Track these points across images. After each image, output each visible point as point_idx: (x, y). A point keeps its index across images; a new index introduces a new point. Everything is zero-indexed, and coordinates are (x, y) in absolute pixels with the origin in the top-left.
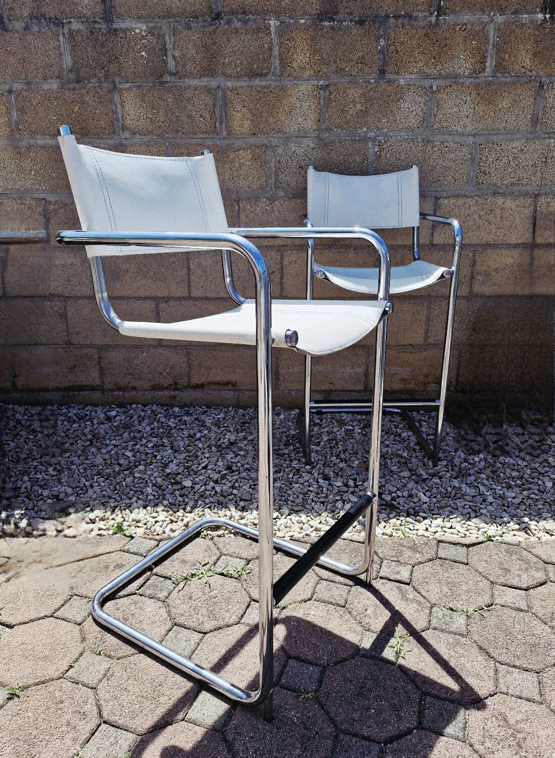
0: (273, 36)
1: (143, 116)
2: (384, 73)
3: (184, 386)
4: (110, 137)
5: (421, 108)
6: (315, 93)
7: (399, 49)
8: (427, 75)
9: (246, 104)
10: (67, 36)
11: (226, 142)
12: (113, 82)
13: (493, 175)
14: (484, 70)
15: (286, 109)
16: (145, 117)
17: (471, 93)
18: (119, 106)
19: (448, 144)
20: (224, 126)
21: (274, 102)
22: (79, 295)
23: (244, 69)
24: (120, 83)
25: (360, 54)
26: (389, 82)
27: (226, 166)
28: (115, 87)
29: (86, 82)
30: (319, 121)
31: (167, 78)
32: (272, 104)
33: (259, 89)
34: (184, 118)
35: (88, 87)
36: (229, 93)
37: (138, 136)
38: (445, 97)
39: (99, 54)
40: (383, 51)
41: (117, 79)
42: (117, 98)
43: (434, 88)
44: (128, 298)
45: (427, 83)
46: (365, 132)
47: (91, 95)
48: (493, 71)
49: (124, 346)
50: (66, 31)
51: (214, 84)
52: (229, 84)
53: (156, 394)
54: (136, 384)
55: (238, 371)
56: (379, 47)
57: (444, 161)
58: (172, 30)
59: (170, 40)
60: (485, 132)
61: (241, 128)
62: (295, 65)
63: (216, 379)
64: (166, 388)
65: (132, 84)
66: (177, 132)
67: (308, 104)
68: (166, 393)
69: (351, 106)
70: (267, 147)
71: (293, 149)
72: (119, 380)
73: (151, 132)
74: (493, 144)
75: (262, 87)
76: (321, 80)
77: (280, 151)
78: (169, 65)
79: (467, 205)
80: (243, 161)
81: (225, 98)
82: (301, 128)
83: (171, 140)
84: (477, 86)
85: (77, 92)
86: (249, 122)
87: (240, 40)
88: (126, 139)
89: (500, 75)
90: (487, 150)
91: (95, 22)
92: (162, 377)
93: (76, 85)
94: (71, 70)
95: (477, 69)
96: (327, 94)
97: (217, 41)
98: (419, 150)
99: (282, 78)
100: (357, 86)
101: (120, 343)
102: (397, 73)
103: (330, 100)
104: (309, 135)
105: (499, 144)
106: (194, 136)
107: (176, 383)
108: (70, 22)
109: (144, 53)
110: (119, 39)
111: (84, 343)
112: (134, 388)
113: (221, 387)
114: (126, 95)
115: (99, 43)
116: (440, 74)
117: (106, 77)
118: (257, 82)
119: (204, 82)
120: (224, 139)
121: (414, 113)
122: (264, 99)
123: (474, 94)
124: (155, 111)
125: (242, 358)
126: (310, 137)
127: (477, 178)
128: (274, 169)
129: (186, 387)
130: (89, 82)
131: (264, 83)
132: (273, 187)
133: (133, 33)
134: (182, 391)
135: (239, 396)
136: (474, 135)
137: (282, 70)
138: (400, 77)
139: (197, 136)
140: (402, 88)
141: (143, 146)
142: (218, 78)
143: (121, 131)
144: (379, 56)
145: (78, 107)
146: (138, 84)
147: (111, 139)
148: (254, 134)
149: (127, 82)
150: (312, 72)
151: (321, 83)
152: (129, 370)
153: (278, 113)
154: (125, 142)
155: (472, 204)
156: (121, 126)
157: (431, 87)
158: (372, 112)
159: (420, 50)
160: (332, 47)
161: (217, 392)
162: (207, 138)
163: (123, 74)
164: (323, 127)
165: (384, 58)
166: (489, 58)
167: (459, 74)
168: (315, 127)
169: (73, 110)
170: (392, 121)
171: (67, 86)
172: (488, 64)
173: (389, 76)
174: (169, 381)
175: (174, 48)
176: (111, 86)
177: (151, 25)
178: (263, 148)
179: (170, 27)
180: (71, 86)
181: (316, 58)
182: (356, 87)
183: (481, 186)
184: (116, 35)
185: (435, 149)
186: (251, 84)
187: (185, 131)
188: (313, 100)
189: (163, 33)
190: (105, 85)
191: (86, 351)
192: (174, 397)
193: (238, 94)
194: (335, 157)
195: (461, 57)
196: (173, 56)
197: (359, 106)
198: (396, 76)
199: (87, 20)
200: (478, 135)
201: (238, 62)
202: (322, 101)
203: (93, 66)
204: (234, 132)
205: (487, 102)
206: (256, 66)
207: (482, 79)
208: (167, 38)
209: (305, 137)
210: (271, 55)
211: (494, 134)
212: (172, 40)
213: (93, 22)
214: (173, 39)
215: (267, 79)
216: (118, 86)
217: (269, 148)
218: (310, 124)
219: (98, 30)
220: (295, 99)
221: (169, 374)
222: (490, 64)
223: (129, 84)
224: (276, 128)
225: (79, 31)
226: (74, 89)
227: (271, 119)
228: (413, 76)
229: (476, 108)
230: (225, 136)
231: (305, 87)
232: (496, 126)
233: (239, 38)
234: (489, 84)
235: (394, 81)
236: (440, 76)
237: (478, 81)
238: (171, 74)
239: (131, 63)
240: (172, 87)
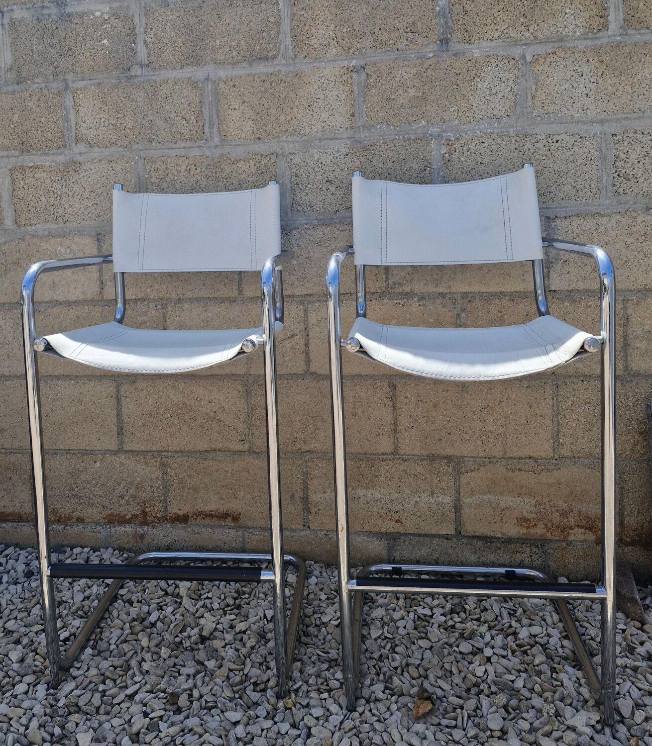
0: (281, 6)
1: (104, 122)
2: (447, 43)
3: (155, 517)
4: (59, 151)
5: (509, 89)
6: (344, 78)
7: (467, 8)
8: (516, 41)
9: (245, 98)
10: (7, 27)
11: (219, 151)
12: (65, 80)
13: (641, 180)
14: (606, 26)
15: (304, 102)
16: (107, 124)
17: (588, 61)
18: (72, 111)
19: (559, 138)
20: (215, 130)
21: (285, 93)
22: (7, 374)
23: (242, 53)
24: (73, 82)
25: (410, 20)
26: (456, 55)
27: (220, 184)
28: (67, 87)
29: (29, 82)
30: (353, 115)
31: (136, 71)
32: (282, 96)
33: (264, 77)
34: (160, 123)
35: (32, 89)
36: (222, 85)
37: (96, 149)
38: (546, 68)
39: (48, 47)
40: (444, 13)
41: (70, 77)
42: (69, 101)
43: (529, 58)
44: (76, 377)
45: (517, 52)
46: (424, 127)
47: (34, 99)
48: (622, 27)
49: (67, 451)
50: (6, 20)
51: (199, 74)
52: (222, 74)
53: (113, 530)
54: (84, 514)
55: (242, 494)
56: (438, 8)
57: (554, 162)
58: (143, 9)
59: (140, 22)
60: (620, 116)
61: (240, 132)
62: (314, 41)
63: (207, 508)
64: (129, 521)
65: (89, 82)
66: (150, 141)
67: (335, 93)
68: (129, 529)
69: (401, 91)
70: (277, 155)
71: (317, 157)
72: (58, 506)
73: (115, 143)
74: (636, 133)
75: (267, 75)
76: (353, 59)
77: (297, 159)
78: (139, 54)
79: (602, 229)
80: (243, 176)
81: (216, 93)
82: (328, 127)
83: (141, 152)
84: (597, 51)
85: (17, 96)
86: (250, 123)
87: (236, 14)
88: (80, 154)
89: (634, 32)
90: (626, 143)
91: (43, 7)
92: (123, 502)
93: (16, 87)
94: (10, 69)
95: (595, 27)
96: (363, 76)
97: (204, 18)
98: (513, 149)
99: (296, 61)
100: (406, 63)
101: (62, 447)
102: (469, 42)
103: (367, 86)
104: (339, 137)
105: (646, 132)
106: (174, 146)
107: (144, 513)
108: (12, 10)
109: (105, 41)
110: (74, 26)
111: (10, 446)
112: (80, 520)
113: (215, 522)
114: (81, 96)
115: (47, 32)
116: (536, 37)
117: (55, 75)
118: (261, 68)
119: (187, 72)
120: (216, 147)
121: (500, 95)
122: (271, 91)
123: (594, 63)
124: (119, 116)
125: (249, 473)
126: (341, 139)
127: (614, 185)
128: (289, 186)
129: (160, 520)
130: (33, 83)
131: (270, 70)
132: (289, 210)
133: (92, 17)
134: (154, 527)
135: (244, 539)
136: (602, 122)
137: (297, 49)
138: (472, 46)
139: (177, 146)
140: (476, 62)
141: (103, 163)
142: (205, 67)
143: (73, 145)
144: (438, 20)
145: (17, 115)
146: (98, 81)
147: (60, 154)
148: (259, 139)
149: (83, 79)
150: (339, 49)
151: (354, 63)
152: (73, 490)
153: (292, 108)
154: (78, 158)
155: (609, 226)
156: (74, 137)
157: (524, 57)
158: (434, 98)
159: (501, 7)
160: (368, 14)
161: (209, 529)
162: (193, 147)
163: (78, 69)
164: (360, 124)
165: (446, 23)
166: (612, 10)
167: (567, 36)
168: (347, 125)
169: (11, 120)
170: (466, 109)
171: (5, 88)
172: (611, 18)
173: (455, 47)
174: (132, 510)
175: (146, 32)
176: (61, 85)
177: (116, 5)
178: (272, 156)
179: (140, 8)
180: (10, 89)
181: (345, 30)
182: (405, 66)
183: (623, 198)
184: (70, 21)
185: (539, 145)
186: (253, 72)
187: (161, 141)
188: (343, 87)
189: (131, 13)
190: (54, 85)
191: (12, 458)
192: (142, 537)
193: (234, 86)
194: (381, 165)
195: (567, 11)
196: (145, 42)
197: (412, 92)
198: (467, 46)
199: (33, 6)
200: (607, 120)
201: (234, 43)
202: (355, 89)
203: (39, 62)
204: (230, 137)
205: (617, 73)
206: (258, 47)
207: (604, 41)
208: (136, 20)
209: (332, 139)
210: (279, 31)
211: (635, 119)
212: (144, 22)
213: (41, 7)
214: (144, 20)
215: (275, 63)
216: (70, 85)
217: (281, 157)
218: (340, 120)
219: (47, 17)
220: (316, 87)
221: (134, 497)
222: (615, 19)
223: (85, 82)
224: (291, 130)
225: (23, 19)
226: (13, 93)
227: (282, 118)
228: (493, 44)
229: (600, 82)
230: (217, 143)
231: (330, 71)
232: (637, 106)
233: (233, 13)
234: (618, 46)
235: (464, 53)
236: (536, 41)
237: (598, 43)
238: (142, 66)
239: (88, 54)
240: (144, 82)
